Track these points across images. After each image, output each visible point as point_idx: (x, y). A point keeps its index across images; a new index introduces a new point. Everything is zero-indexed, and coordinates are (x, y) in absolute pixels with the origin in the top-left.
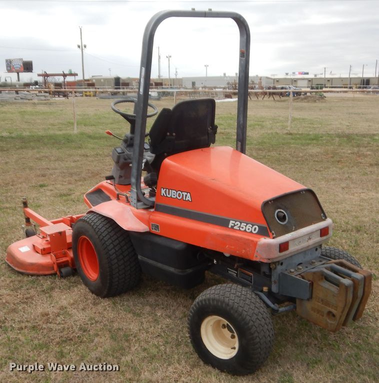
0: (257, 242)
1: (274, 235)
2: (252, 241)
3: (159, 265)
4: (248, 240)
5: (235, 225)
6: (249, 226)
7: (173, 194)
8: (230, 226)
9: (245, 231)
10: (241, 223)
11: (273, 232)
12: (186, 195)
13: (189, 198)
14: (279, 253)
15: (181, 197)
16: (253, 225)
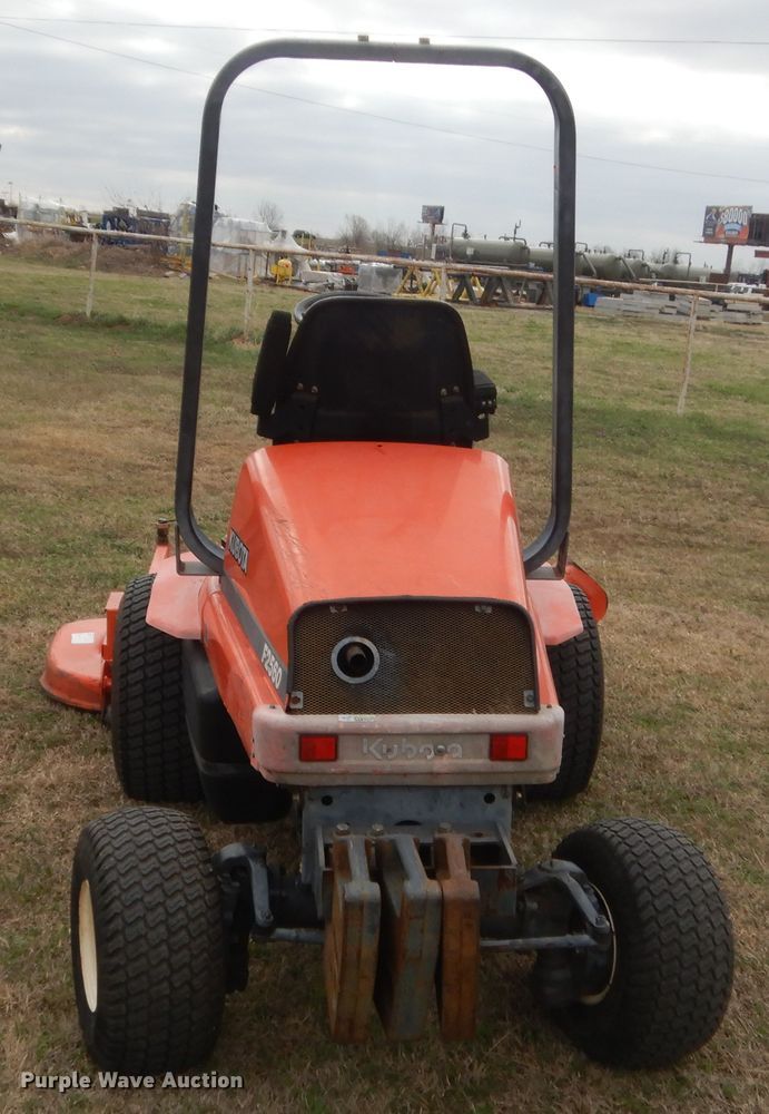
0: (253, 713)
1: (300, 706)
5: (266, 658)
7: (237, 547)
11: (300, 695)
12: (245, 556)
14: (298, 762)
15: (241, 560)
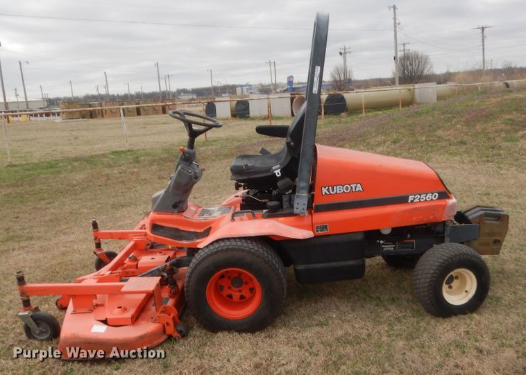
0: (445, 205)
2: (441, 205)
3: (333, 264)
4: (437, 205)
5: (414, 199)
6: (429, 196)
7: (339, 189)
8: (409, 201)
9: (426, 200)
10: (420, 195)
12: (356, 187)
13: (359, 187)
15: (349, 190)
16: (432, 194)
